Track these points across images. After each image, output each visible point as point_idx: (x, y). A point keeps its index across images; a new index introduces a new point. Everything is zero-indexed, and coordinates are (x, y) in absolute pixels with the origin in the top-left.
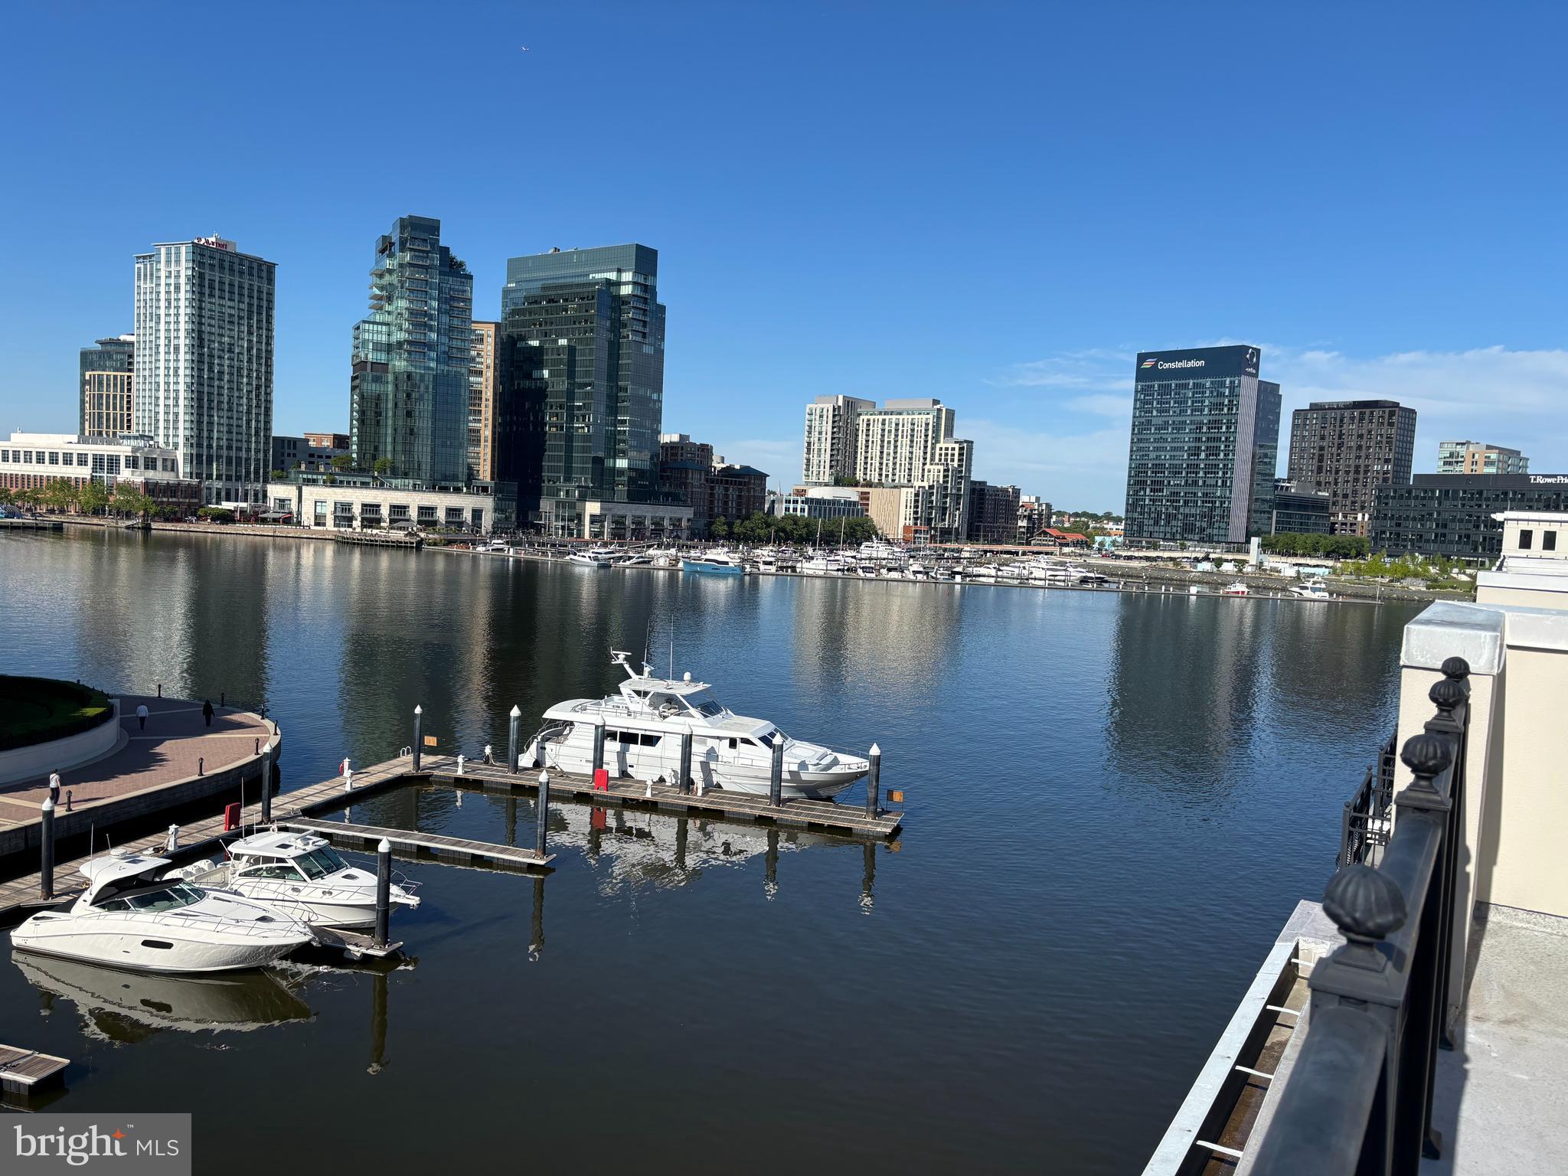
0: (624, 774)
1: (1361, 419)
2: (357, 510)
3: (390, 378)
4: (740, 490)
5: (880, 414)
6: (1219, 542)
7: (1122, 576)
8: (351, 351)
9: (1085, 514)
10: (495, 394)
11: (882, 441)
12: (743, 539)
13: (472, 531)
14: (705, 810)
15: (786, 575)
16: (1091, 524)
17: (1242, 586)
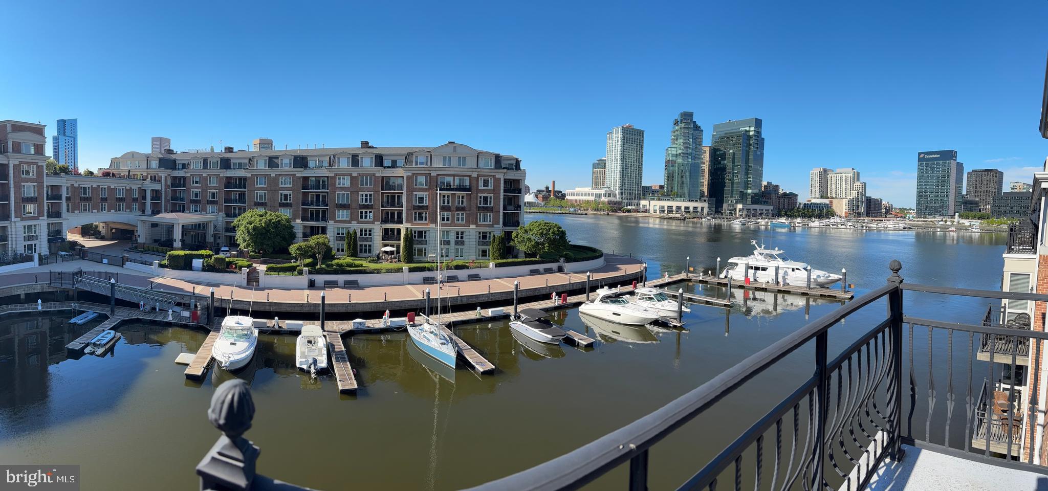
0: (755, 280)
1: (988, 175)
2: (666, 208)
3: (677, 165)
4: (789, 200)
5: (835, 174)
6: (945, 215)
7: (916, 227)
8: (665, 157)
9: (903, 208)
10: (709, 170)
11: (836, 183)
12: (790, 216)
13: (701, 214)
14: (784, 291)
15: (805, 226)
16: (905, 211)
17: (953, 229)
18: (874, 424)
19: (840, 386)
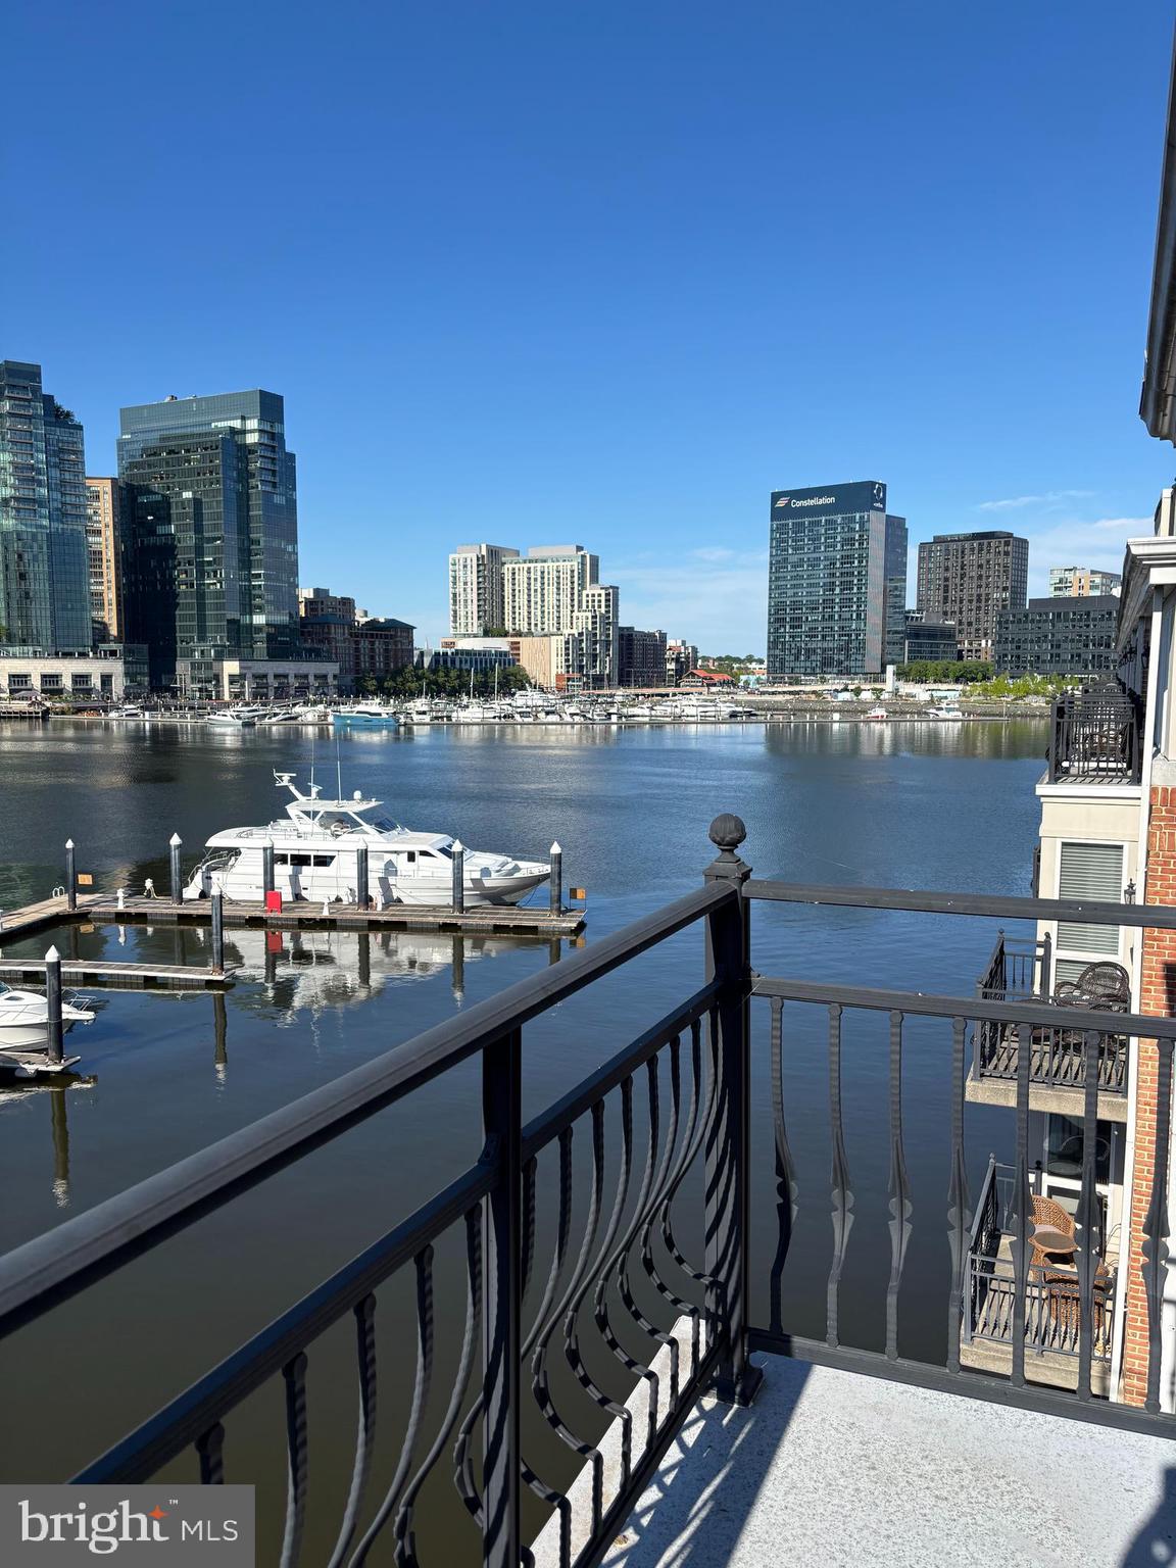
0: (298, 897)
1: (981, 550)
4: (387, 644)
5: (525, 562)
6: (856, 674)
7: (769, 710)
9: (728, 658)
10: (116, 554)
11: (529, 590)
12: (393, 694)
13: (103, 697)
14: (387, 923)
15: (440, 722)
16: (735, 666)
17: (880, 712)
18: (669, 1296)
19: (566, 1189)
